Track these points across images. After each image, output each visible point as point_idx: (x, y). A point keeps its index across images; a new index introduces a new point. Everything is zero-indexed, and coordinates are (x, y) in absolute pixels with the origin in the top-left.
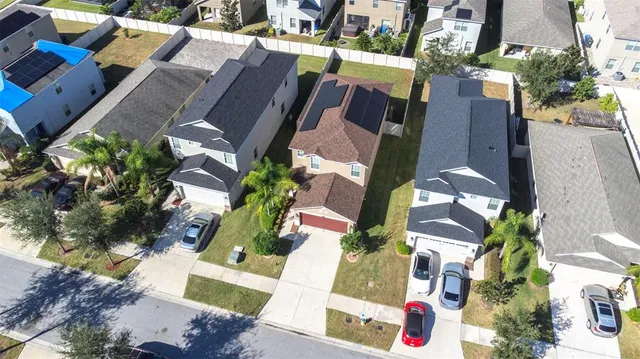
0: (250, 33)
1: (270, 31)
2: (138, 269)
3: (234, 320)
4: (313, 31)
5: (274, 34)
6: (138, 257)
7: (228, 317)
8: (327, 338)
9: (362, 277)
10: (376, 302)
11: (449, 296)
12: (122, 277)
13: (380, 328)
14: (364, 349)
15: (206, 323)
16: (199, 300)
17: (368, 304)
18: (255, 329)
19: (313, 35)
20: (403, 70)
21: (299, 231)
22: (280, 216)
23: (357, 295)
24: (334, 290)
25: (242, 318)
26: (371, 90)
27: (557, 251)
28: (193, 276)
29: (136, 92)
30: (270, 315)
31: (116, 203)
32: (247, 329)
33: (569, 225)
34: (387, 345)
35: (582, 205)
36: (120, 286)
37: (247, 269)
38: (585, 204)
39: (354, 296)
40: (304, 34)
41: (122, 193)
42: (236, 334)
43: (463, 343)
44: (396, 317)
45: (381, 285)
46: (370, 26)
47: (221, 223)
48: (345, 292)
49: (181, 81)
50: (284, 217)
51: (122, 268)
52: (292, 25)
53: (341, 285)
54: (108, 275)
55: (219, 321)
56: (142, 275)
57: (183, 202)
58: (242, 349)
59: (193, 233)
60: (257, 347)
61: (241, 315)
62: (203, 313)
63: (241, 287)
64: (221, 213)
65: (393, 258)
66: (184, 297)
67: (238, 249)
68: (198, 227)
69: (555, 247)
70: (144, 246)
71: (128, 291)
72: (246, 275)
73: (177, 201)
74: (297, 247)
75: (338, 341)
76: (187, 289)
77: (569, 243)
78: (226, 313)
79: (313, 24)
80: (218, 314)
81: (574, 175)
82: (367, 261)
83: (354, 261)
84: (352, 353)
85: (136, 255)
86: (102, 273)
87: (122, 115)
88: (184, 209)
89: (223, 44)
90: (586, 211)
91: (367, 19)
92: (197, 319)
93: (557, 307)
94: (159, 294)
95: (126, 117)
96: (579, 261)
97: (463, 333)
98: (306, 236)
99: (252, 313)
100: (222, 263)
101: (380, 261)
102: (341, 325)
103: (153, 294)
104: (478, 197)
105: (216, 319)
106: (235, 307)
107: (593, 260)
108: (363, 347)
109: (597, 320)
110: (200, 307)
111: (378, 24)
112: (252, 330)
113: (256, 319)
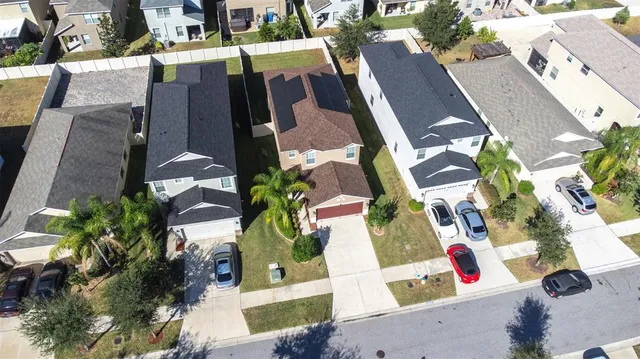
0: (134, 54)
1: (158, 46)
2: (185, 328)
3: (313, 333)
4: (203, 35)
5: (163, 48)
6: (177, 318)
7: (306, 331)
8: (402, 308)
9: (397, 244)
10: (421, 260)
11: (478, 230)
12: (174, 345)
13: (438, 280)
14: (437, 303)
15: (290, 347)
16: (269, 330)
17: (416, 264)
18: (338, 330)
19: (204, 39)
20: (311, 50)
21: (319, 227)
22: (294, 220)
23: (404, 262)
24: (383, 265)
25: (319, 327)
26: (319, 75)
27: (534, 161)
28: (247, 310)
29: (68, 148)
30: (342, 311)
31: (111, 275)
32: (331, 334)
33: (529, 138)
34: (452, 291)
35: (530, 120)
36: (178, 354)
37: (293, 281)
38: (532, 118)
39: (402, 263)
40: (194, 40)
41: (112, 262)
42: (324, 343)
43: (505, 262)
44: (444, 265)
45: (416, 245)
46: (255, 16)
47: (241, 249)
48: (392, 263)
49: (108, 123)
50: (297, 220)
51: (167, 335)
52: (179, 34)
53: (385, 259)
54: (157, 349)
55: (301, 339)
56: (193, 332)
57: (187, 245)
58: (339, 353)
59: (225, 269)
60: (351, 344)
61: (316, 324)
62: (281, 339)
63: (300, 299)
64: (234, 240)
65: (411, 218)
66: (252, 333)
67: (273, 266)
68: (226, 261)
69: (530, 160)
70: (173, 304)
71: (189, 354)
72: (296, 287)
73: (180, 246)
74: (326, 243)
75: (413, 306)
76: (249, 324)
77: (538, 152)
78: (300, 329)
79: (202, 27)
80: (295, 333)
81: (510, 98)
82: (393, 229)
83: (382, 234)
84: (430, 311)
85: (173, 316)
86: (148, 351)
87: (70, 178)
88: (193, 251)
89: (113, 71)
90: (537, 123)
91: (250, 10)
92: (278, 348)
93: (547, 206)
94: (224, 342)
95: (75, 179)
96: (551, 163)
97: (500, 256)
98: (328, 229)
99: (326, 318)
100: (267, 286)
101: (404, 225)
102: (407, 292)
103: (217, 345)
104: (464, 139)
105: (297, 339)
106: (307, 319)
107: (559, 159)
108: (436, 302)
109: (581, 203)
110: (273, 335)
111: (263, 13)
112: (335, 333)
113: (333, 321)
